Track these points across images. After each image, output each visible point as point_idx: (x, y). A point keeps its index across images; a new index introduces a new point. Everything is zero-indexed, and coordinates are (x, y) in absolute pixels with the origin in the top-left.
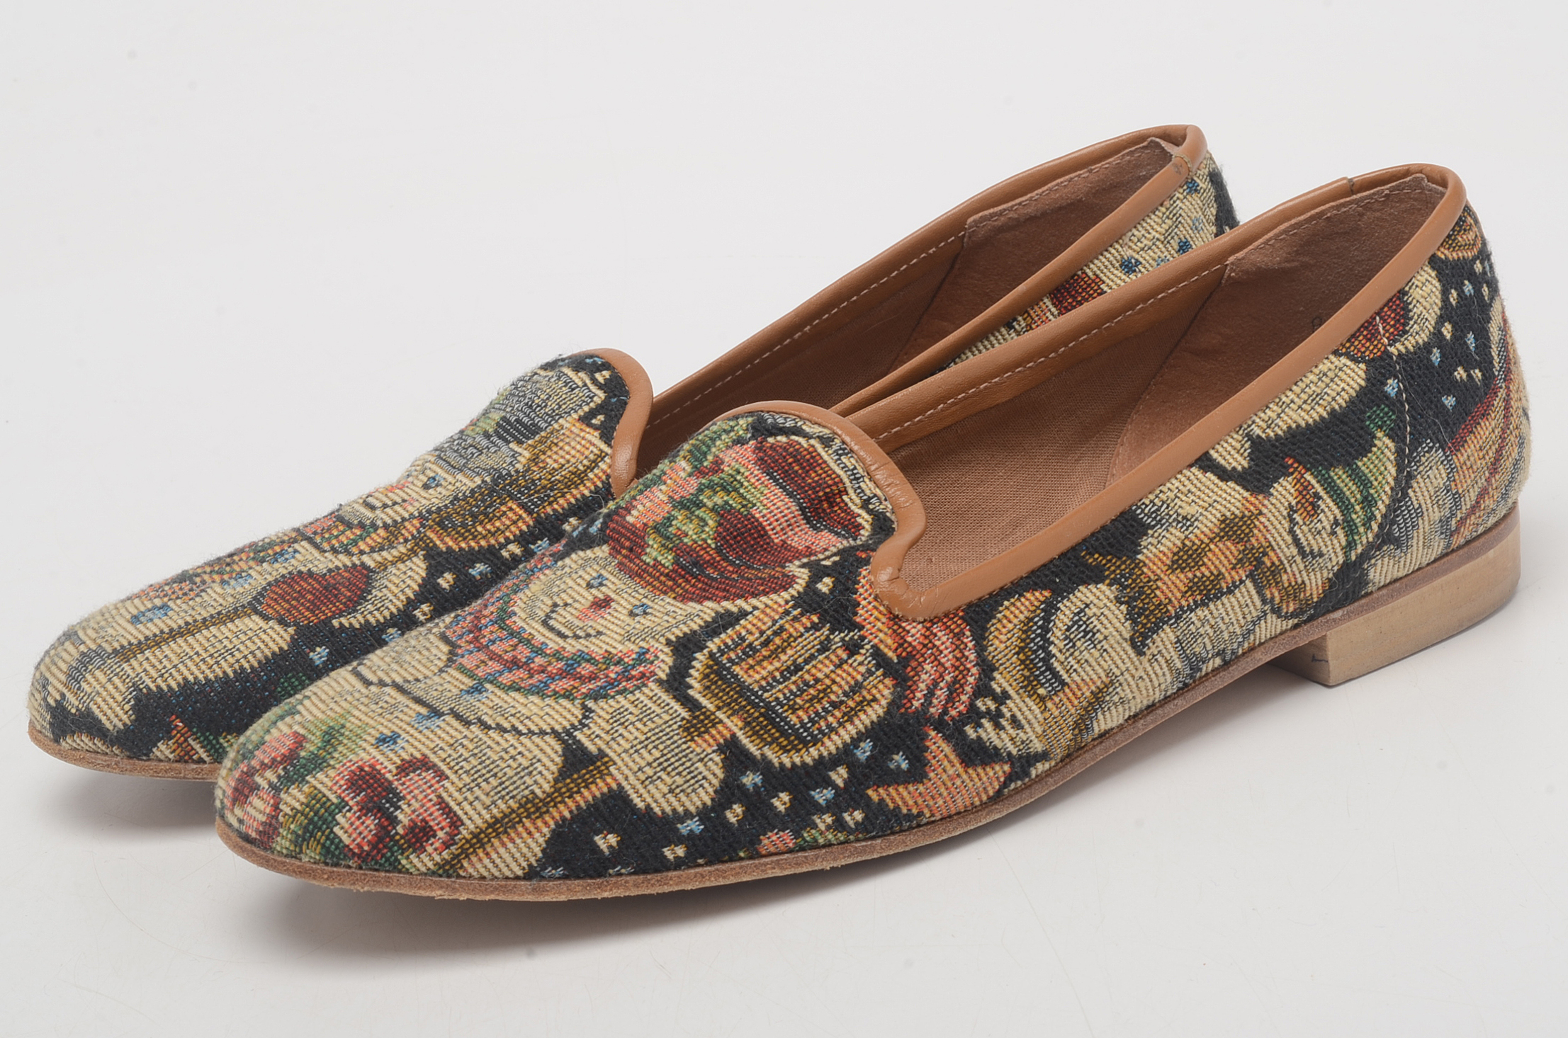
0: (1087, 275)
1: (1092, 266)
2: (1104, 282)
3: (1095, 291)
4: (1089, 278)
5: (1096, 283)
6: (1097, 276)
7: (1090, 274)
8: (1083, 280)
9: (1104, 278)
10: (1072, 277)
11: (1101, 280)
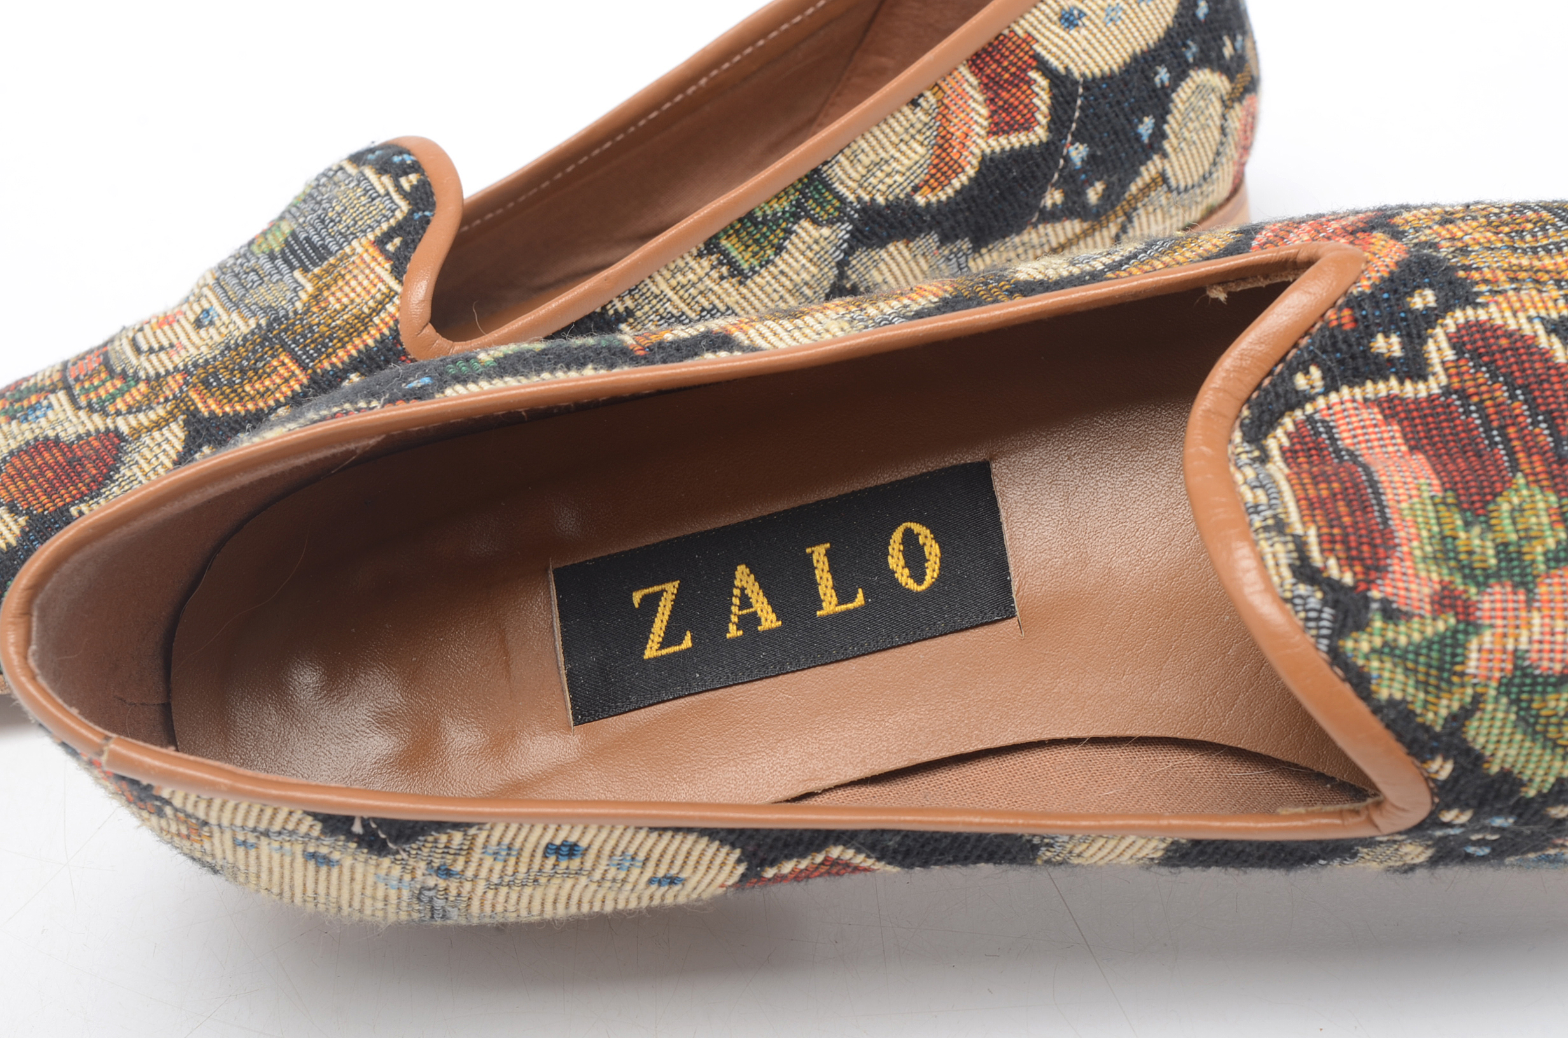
0: (1016, 34)
1: (1022, 22)
2: (1037, 41)
3: (1026, 53)
4: (1019, 37)
5: (1028, 43)
6: (1029, 35)
7: (1020, 32)
8: (1010, 39)
9: (1038, 36)
10: (997, 38)
11: (1034, 38)
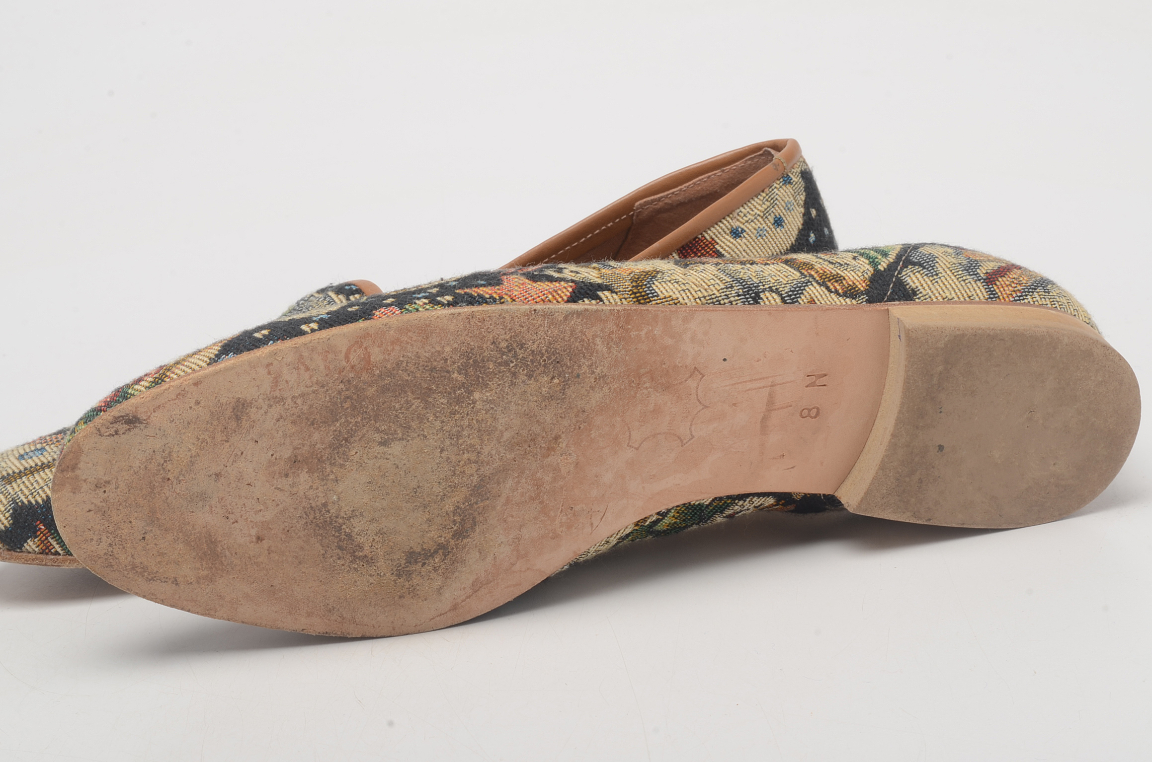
0: (705, 238)
1: (709, 232)
2: (718, 244)
3: (711, 249)
4: (707, 240)
5: (712, 244)
6: (713, 239)
7: (708, 238)
8: (702, 241)
9: (718, 241)
10: (694, 239)
11: (715, 242)
